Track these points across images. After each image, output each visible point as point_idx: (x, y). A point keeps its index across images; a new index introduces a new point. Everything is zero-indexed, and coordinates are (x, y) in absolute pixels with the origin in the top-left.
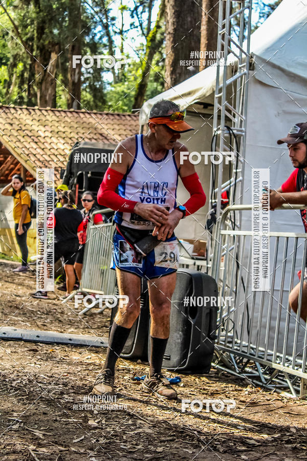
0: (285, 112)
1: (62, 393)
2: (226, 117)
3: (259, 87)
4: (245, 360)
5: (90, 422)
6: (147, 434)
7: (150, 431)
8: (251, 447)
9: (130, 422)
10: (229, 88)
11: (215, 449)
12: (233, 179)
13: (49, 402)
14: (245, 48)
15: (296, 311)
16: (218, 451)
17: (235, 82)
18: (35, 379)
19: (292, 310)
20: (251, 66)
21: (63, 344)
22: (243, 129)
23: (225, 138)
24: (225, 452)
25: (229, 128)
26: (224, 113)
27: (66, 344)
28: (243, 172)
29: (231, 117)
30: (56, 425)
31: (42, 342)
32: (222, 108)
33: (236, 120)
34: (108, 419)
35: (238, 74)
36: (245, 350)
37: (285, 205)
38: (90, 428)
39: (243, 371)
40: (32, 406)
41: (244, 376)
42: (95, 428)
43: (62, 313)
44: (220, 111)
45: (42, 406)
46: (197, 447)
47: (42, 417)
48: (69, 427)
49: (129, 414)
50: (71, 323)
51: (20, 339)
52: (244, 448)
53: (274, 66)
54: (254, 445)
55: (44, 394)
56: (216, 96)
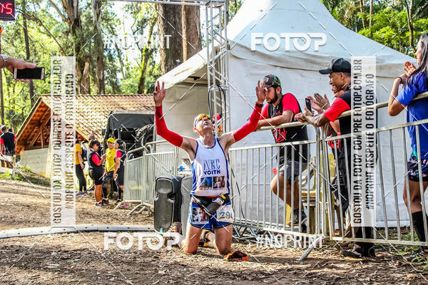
0: (251, 74)
1: (135, 258)
2: (216, 80)
3: (233, 59)
4: (243, 229)
5: (159, 272)
6: (199, 275)
7: (198, 273)
8: (268, 275)
9: (185, 270)
10: (216, 61)
11: (246, 279)
12: (223, 117)
13: (129, 263)
14: (223, 36)
15: (276, 193)
16: (248, 279)
17: (219, 57)
18: (114, 252)
19: (273, 193)
20: (229, 48)
21: (124, 231)
22: (227, 85)
23: (217, 92)
24: (253, 280)
25: (218, 86)
26: (215, 78)
27: (127, 231)
28: (229, 112)
29: (219, 79)
30: (138, 276)
31: (111, 231)
32: (213, 74)
33: (222, 81)
34: (170, 269)
35: (220, 53)
36: (244, 222)
37: (262, 128)
38: (161, 276)
39: (242, 236)
40: (119, 267)
41: (243, 238)
42: (164, 275)
43: (116, 215)
44: (211, 76)
45: (125, 266)
46: (233, 279)
47: (127, 272)
48: (147, 275)
49: (183, 265)
50: (124, 220)
51: (97, 231)
52: (263, 277)
53: (242, 46)
54: (269, 274)
55: (124, 259)
56: (208, 67)
